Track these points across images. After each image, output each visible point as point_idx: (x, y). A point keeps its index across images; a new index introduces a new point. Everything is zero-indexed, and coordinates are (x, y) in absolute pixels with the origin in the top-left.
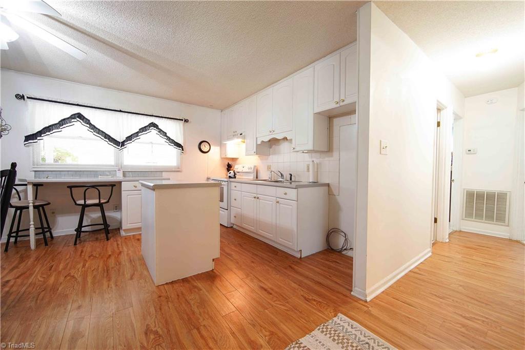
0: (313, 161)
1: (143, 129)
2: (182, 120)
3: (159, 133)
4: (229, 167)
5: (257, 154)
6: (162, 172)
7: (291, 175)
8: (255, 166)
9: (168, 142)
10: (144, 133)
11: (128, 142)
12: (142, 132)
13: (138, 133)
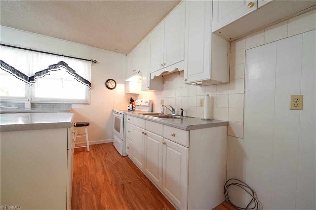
0: (208, 95)
1: (53, 67)
2: (91, 61)
3: (68, 71)
4: (132, 101)
5: (150, 89)
6: (71, 104)
7: (182, 110)
8: (150, 101)
9: (77, 79)
10: (52, 69)
11: (37, 77)
12: (51, 69)
13: (47, 69)
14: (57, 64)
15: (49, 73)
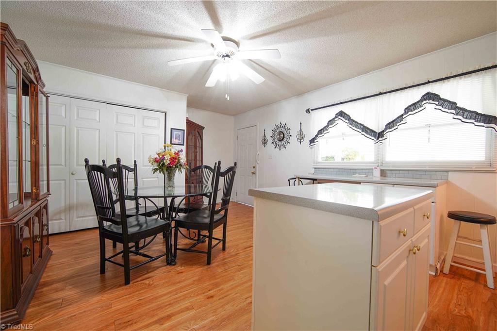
1: (412, 108)
3: (440, 107)
6: (447, 171)
9: (461, 117)
10: (410, 113)
11: (388, 131)
12: (408, 112)
13: (402, 115)
14: (418, 102)
15: (405, 120)
